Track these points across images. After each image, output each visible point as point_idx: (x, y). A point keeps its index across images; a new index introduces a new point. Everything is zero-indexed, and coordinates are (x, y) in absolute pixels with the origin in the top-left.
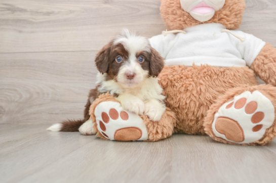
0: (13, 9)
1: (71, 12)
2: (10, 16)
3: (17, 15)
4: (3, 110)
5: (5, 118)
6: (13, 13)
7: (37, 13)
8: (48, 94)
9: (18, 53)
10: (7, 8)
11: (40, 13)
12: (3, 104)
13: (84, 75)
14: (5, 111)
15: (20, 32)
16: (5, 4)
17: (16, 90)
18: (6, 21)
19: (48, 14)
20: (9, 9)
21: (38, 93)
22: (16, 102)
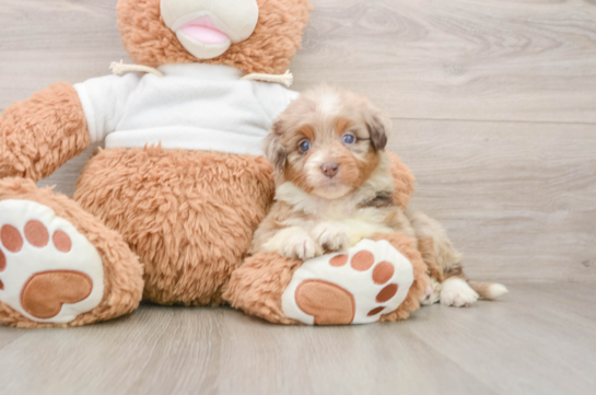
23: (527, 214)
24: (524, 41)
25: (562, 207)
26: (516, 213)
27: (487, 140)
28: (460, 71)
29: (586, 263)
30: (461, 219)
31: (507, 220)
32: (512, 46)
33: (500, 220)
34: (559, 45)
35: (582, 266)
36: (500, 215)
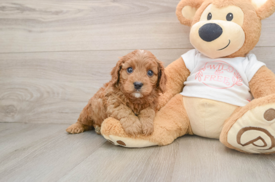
0: (22, 9)
1: (80, 11)
2: (20, 16)
3: (27, 15)
4: (14, 109)
5: (17, 117)
6: (22, 13)
7: (46, 12)
8: (58, 94)
9: (28, 52)
10: (16, 8)
11: (49, 12)
12: (15, 103)
13: (93, 74)
14: (16, 110)
15: (30, 31)
16: (15, 4)
17: (27, 90)
18: (16, 21)
19: (57, 13)
20: (18, 9)
21: (48, 92)
22: (28, 101)
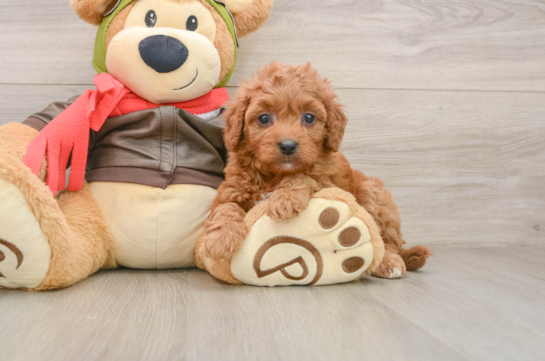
23: (480, 180)
24: (475, 12)
25: (514, 173)
26: (470, 179)
27: (441, 109)
28: (414, 42)
29: (536, 227)
30: (416, 186)
31: (460, 187)
32: (464, 17)
33: (454, 186)
34: (510, 16)
35: (533, 230)
36: (454, 181)
